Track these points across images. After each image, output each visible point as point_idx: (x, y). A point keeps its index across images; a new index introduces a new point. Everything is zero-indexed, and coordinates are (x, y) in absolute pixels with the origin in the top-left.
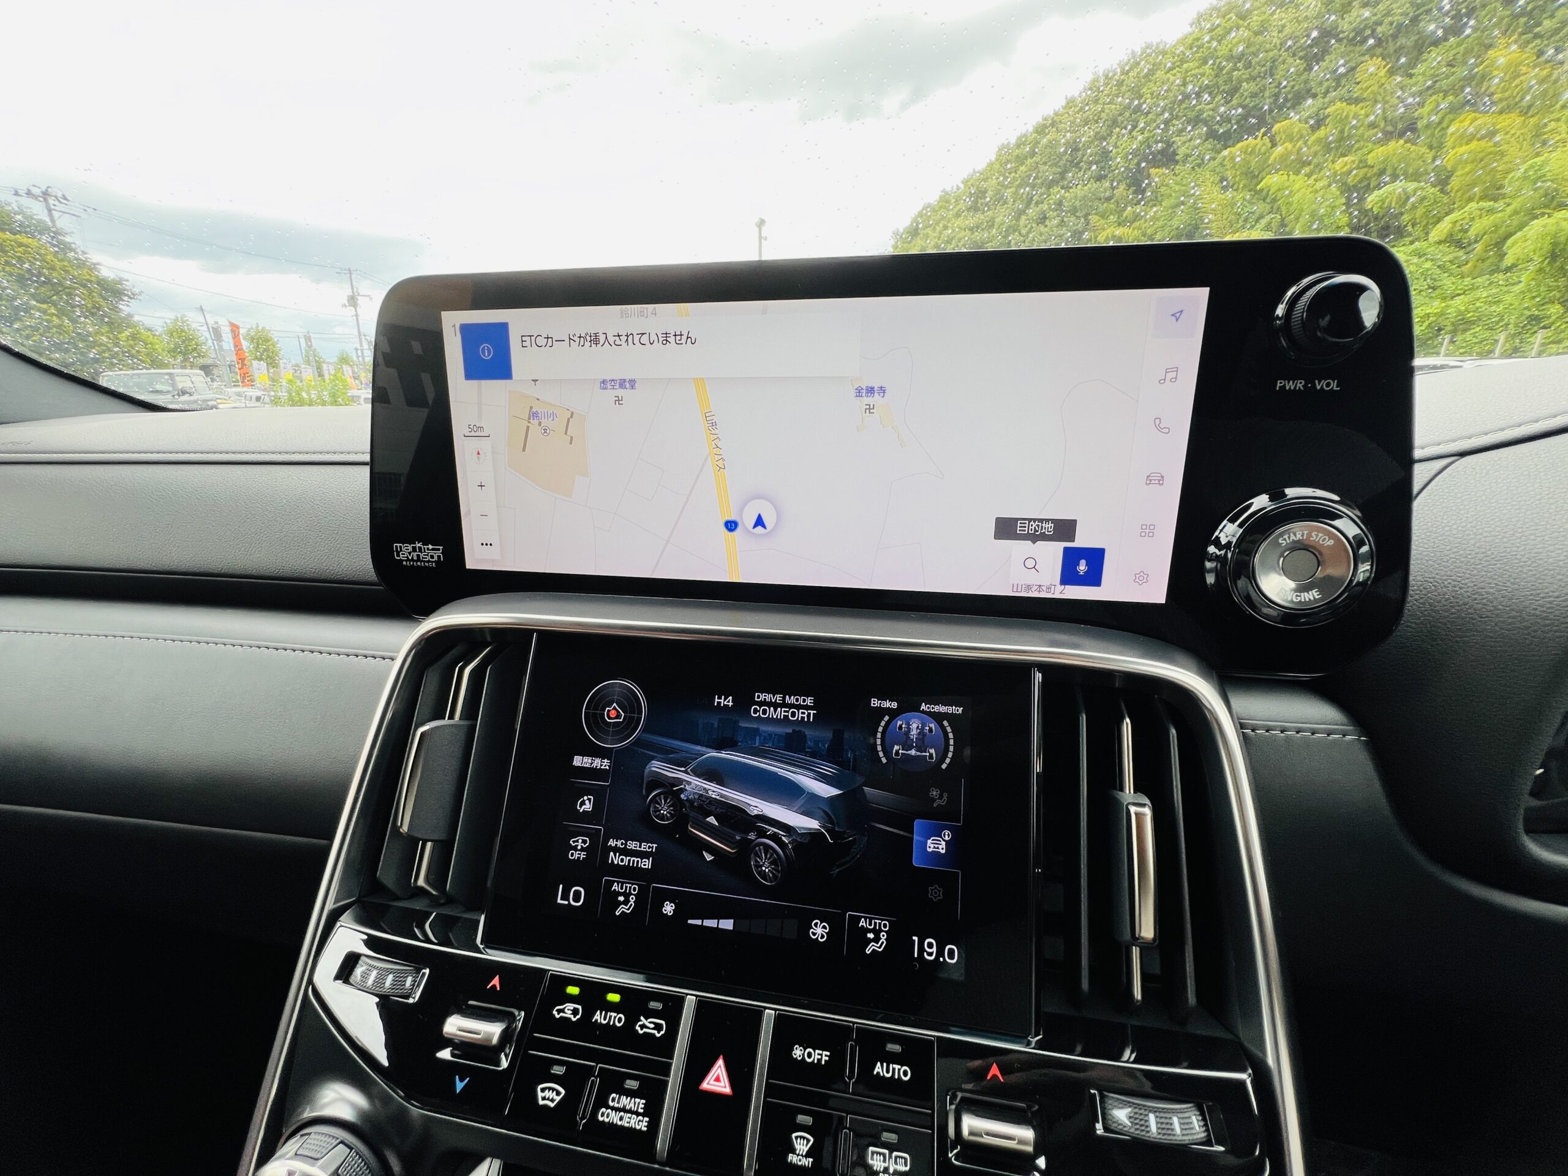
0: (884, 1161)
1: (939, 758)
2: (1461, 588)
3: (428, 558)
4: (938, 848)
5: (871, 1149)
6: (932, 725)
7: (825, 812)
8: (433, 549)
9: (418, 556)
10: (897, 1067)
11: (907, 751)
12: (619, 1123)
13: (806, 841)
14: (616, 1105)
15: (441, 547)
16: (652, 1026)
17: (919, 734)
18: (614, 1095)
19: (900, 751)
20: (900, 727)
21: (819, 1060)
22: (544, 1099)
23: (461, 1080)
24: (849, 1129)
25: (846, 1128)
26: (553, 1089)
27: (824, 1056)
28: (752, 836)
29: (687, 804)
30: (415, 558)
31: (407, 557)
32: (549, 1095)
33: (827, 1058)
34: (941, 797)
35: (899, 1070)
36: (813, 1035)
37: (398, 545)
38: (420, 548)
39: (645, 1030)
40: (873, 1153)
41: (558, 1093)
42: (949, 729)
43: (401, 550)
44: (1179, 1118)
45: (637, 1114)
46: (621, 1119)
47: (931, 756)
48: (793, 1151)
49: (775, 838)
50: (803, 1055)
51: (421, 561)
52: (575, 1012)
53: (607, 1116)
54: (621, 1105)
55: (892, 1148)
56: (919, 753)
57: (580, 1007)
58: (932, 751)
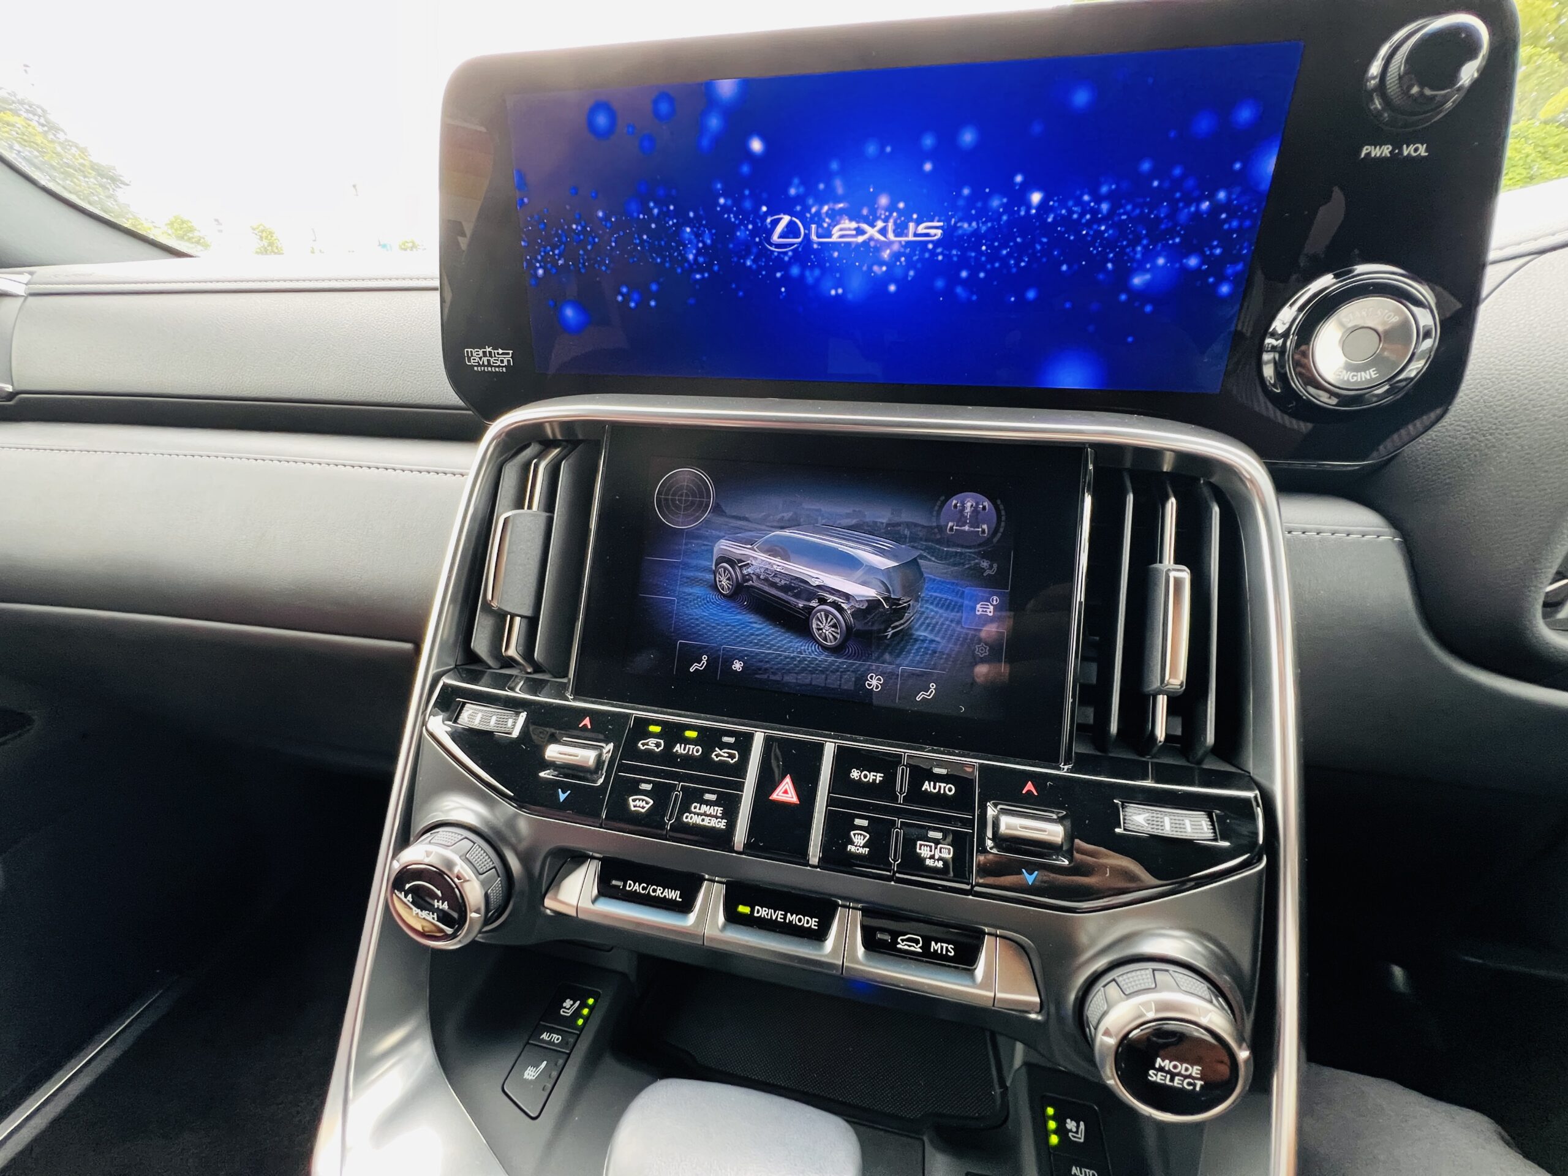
0: (931, 851)
1: (991, 532)
2: (1519, 381)
3: (499, 363)
4: (986, 611)
5: (919, 843)
6: (986, 504)
7: (883, 582)
8: (503, 354)
9: (489, 361)
10: (943, 785)
11: (960, 526)
12: (702, 823)
13: (864, 607)
14: (698, 811)
15: (511, 352)
16: (726, 755)
17: (973, 512)
18: (695, 804)
19: (954, 528)
20: (956, 506)
21: (874, 780)
22: (635, 806)
23: (564, 792)
24: (900, 829)
25: (897, 828)
26: (643, 800)
27: (879, 777)
28: (814, 603)
29: (754, 577)
30: (486, 363)
31: (478, 362)
32: (639, 804)
33: (881, 779)
34: (991, 567)
35: (945, 787)
36: (869, 761)
37: (469, 350)
38: (490, 352)
39: (719, 758)
40: (921, 845)
41: (647, 803)
42: (1002, 507)
43: (472, 355)
44: (1191, 821)
45: (717, 817)
46: (703, 820)
47: (983, 531)
48: (852, 843)
49: (835, 605)
50: (860, 776)
51: (491, 366)
52: (658, 745)
53: (690, 819)
54: (702, 811)
55: (937, 842)
56: (972, 529)
57: (662, 742)
58: (985, 527)
